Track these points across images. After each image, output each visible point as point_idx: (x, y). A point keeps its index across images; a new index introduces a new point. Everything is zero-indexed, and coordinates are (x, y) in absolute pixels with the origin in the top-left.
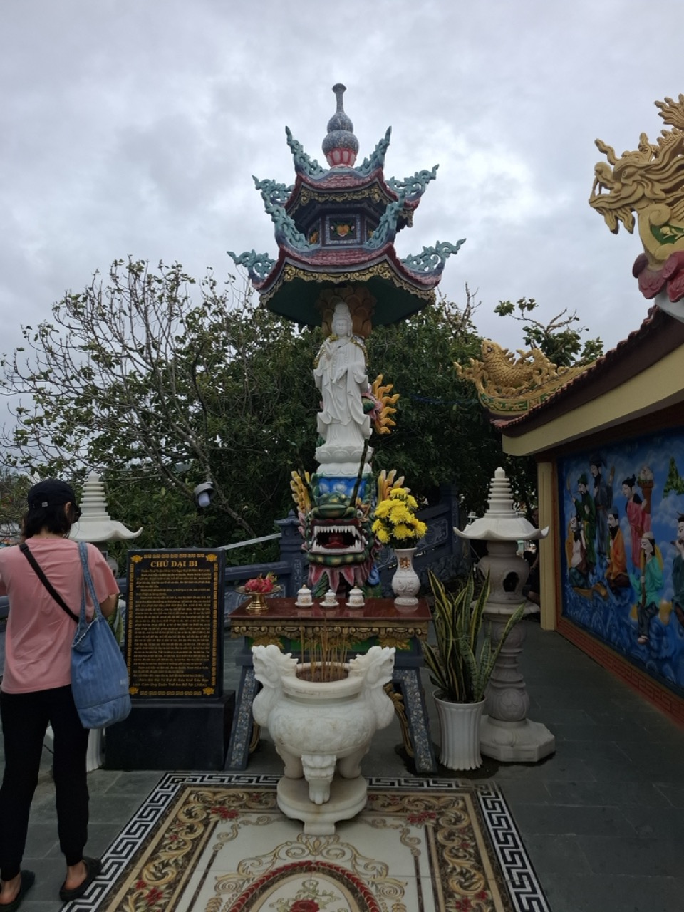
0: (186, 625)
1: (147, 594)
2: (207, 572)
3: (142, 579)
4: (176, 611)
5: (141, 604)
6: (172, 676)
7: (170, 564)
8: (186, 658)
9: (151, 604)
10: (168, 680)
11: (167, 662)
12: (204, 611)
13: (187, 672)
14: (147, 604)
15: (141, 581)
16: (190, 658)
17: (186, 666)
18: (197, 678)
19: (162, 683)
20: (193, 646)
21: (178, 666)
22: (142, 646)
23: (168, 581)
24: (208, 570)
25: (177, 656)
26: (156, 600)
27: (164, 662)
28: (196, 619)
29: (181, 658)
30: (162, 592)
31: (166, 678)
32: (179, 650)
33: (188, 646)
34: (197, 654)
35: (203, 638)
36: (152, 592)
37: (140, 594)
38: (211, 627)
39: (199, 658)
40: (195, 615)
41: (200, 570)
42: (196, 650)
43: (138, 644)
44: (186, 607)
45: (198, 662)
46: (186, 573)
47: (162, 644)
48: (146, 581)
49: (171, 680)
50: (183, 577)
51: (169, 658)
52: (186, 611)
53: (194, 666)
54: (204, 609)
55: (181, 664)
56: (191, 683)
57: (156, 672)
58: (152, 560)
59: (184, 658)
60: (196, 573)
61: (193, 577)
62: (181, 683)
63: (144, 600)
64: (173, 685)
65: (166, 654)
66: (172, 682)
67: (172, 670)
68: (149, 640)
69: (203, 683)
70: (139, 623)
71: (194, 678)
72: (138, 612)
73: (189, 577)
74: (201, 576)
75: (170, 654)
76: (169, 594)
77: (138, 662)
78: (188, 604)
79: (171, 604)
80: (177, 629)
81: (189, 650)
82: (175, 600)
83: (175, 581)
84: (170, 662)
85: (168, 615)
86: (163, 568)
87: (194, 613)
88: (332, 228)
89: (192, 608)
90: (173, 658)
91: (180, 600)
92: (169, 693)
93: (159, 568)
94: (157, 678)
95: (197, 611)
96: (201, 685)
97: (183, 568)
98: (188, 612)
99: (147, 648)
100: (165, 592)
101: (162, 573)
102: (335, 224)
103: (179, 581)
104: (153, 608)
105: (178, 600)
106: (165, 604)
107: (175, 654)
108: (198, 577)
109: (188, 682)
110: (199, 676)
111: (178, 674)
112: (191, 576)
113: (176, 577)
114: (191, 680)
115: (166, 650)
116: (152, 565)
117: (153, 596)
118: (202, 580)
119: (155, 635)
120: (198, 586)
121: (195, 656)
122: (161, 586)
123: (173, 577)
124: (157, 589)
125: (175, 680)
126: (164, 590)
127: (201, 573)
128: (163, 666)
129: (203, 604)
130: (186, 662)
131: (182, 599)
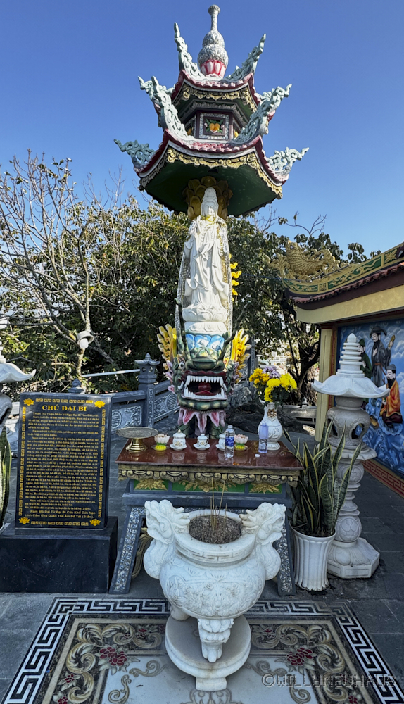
0: (75, 464)
1: (38, 435)
2: (95, 417)
3: (34, 420)
4: (65, 451)
5: (32, 444)
6: (62, 508)
7: (61, 408)
8: (74, 493)
9: (42, 444)
10: (57, 512)
11: (56, 496)
12: (92, 452)
13: (75, 505)
14: (38, 444)
15: (33, 422)
16: (79, 493)
17: (74, 500)
18: (85, 511)
19: (52, 514)
20: (81, 483)
21: (66, 500)
22: (33, 482)
23: (58, 423)
24: (97, 416)
25: (66, 491)
26: (46, 440)
27: (54, 496)
28: (84, 459)
29: (70, 493)
30: (53, 433)
31: (55, 510)
32: (69, 486)
33: (76, 483)
34: (85, 490)
35: (90, 476)
36: (44, 433)
37: (32, 434)
38: (99, 466)
39: (87, 493)
40: (83, 456)
41: (88, 415)
42: (84, 486)
43: (29, 480)
44: (75, 448)
45: (85, 497)
46: (75, 417)
47: (53, 480)
48: (38, 423)
49: (60, 512)
50: (73, 420)
51: (59, 493)
52: (74, 452)
53: (82, 500)
54: (92, 450)
55: (70, 498)
56: (78, 515)
57: (47, 504)
58: (43, 404)
59: (72, 493)
60: (85, 417)
61: (83, 421)
62: (70, 515)
63: (36, 440)
64: (63, 516)
65: (56, 489)
66: (61, 514)
67: (61, 503)
68: (40, 477)
69: (90, 515)
70: (30, 461)
71: (82, 511)
72: (29, 450)
73: (78, 420)
74: (90, 421)
75: (60, 489)
76: (59, 435)
77: (29, 495)
78: (77, 445)
79: (61, 444)
80: (66, 467)
81: (77, 486)
82: (65, 441)
83: (65, 423)
84: (59, 496)
85: (58, 455)
86: (53, 411)
87: (83, 453)
88: (206, 124)
89: (81, 449)
90: (63, 493)
91: (70, 441)
92: (58, 523)
93: (50, 412)
94: (48, 510)
95: (85, 452)
96: (88, 517)
97: (73, 412)
98: (77, 452)
99: (38, 483)
100: (56, 433)
101: (53, 416)
102: (208, 121)
103: (69, 424)
104: (44, 447)
105: (67, 441)
106: (55, 444)
107: (65, 490)
108: (87, 421)
109: (76, 515)
110: (86, 509)
111: (67, 507)
112: (81, 420)
113: (66, 420)
114: (80, 513)
115: (56, 486)
116: (43, 408)
117: (43, 437)
118: (90, 425)
119: (45, 471)
120: (86, 429)
121: (83, 491)
122: (51, 428)
123: (63, 420)
124: (47, 430)
125: (63, 512)
127: (89, 417)
128: (52, 499)
129: (91, 445)
130: (75, 496)
131: (72, 441)
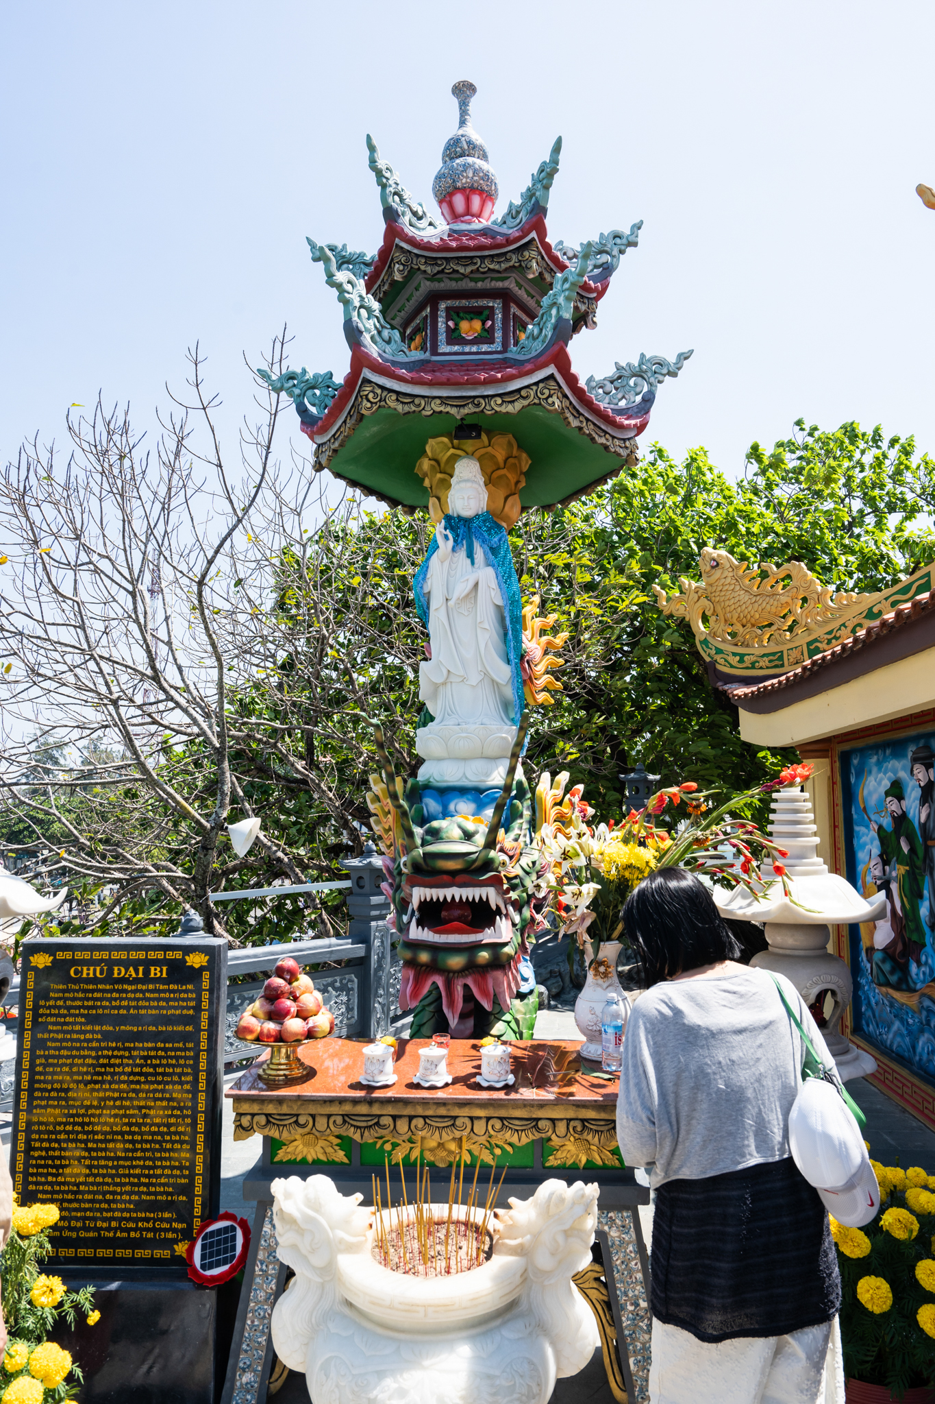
0: (142, 1103)
1: (60, 1036)
2: (186, 991)
3: (52, 1003)
4: (120, 1074)
5: (47, 1057)
6: (110, 1215)
7: (111, 971)
8: (138, 1176)
9: (67, 1057)
10: (99, 1224)
11: (99, 1184)
12: (180, 1075)
13: (140, 1206)
14: (59, 1057)
15: (50, 1007)
16: (148, 1176)
17: (139, 1193)
18: (162, 1220)
19: (88, 1229)
20: (153, 1150)
21: (121, 1194)
22: (47, 1150)
23: (104, 1008)
24: (190, 987)
25: (121, 1171)
26: (78, 1049)
27: (92, 1184)
28: (163, 1091)
29: (129, 1176)
30: (93, 1032)
31: (94, 1219)
32: (126, 1159)
33: (143, 1150)
34: (163, 1168)
35: (176, 1133)
36: (73, 1032)
37: (46, 1036)
38: (194, 1109)
39: (168, 1176)
40: (159, 1083)
41: (172, 987)
42: (161, 1159)
43: (37, 1145)
44: (141, 1066)
45: (164, 1185)
46: (141, 991)
47: (90, 1145)
48: (59, 1008)
49: (105, 1225)
50: (138, 1000)
51: (104, 1176)
52: (140, 1074)
53: (155, 1194)
54: (178, 1070)
55: (128, 1188)
56: (148, 1230)
57: (75, 1205)
58: (74, 962)
59: (134, 1176)
60: (164, 991)
61: (159, 999)
62: (128, 1230)
63: (55, 1049)
64: (111, 1234)
65: (98, 1167)
66: (109, 1229)
67: (109, 1202)
68: (63, 1137)
69: (175, 1231)
70: (42, 1098)
71: (155, 1220)
72: (40, 1073)
73: (149, 999)
74: (174, 1000)
75: (106, 1167)
76: (106, 1036)
77: (37, 1183)
78: (145, 1058)
79: (109, 1057)
80: (122, 1112)
81: (145, 1159)
82: (119, 1049)
83: (119, 1008)
84: (104, 1184)
85: (102, 1082)
86: (95, 980)
87: (160, 1078)
88: (451, 323)
89: (155, 1066)
90: (112, 1176)
91: (129, 1049)
92: (101, 1253)
93: (88, 981)
94: (77, 1219)
95: (164, 1074)
96: (170, 1235)
97: (137, 981)
98: (146, 1075)
99: (57, 1153)
100: (100, 1032)
101: (93, 991)
102: (455, 316)
103: (128, 1008)
104: (71, 1065)
105: (125, 1049)
106: (97, 1058)
107: (117, 1168)
108: (167, 1000)
109: (142, 1230)
110: (166, 1215)
111: (122, 1211)
112: (153, 999)
113: (121, 999)
114: (150, 1225)
115: (98, 1158)
116: (72, 973)
117: (72, 1040)
118: (175, 1008)
119: (74, 1124)
120: (167, 1020)
121: (159, 1172)
122: (90, 1019)
123: (115, 999)
124: (81, 1024)
125: (114, 1224)
126: (97, 1028)
127: (173, 991)
128: (89, 1192)
129: (177, 1058)
130: (139, 1184)
131: (135, 1049)
